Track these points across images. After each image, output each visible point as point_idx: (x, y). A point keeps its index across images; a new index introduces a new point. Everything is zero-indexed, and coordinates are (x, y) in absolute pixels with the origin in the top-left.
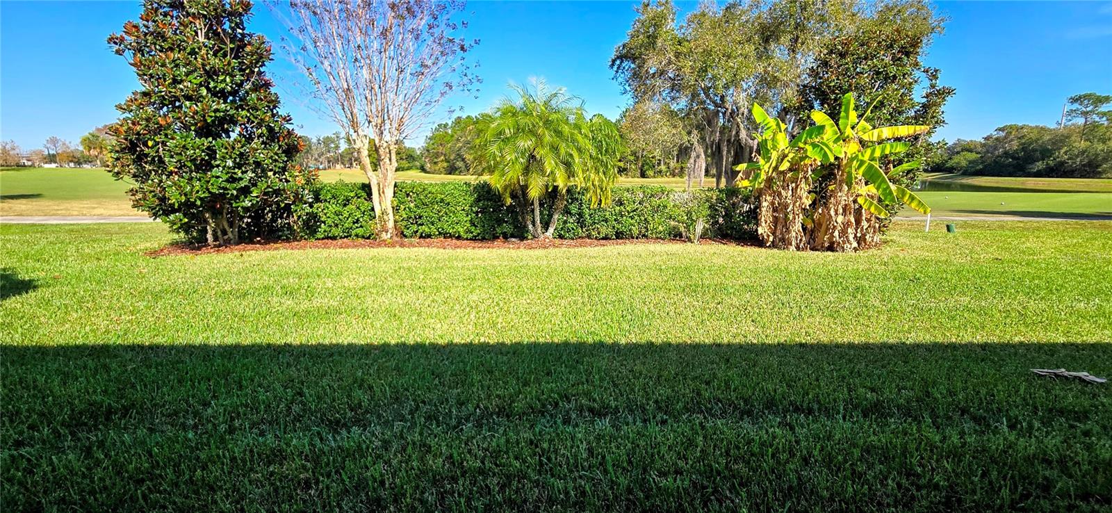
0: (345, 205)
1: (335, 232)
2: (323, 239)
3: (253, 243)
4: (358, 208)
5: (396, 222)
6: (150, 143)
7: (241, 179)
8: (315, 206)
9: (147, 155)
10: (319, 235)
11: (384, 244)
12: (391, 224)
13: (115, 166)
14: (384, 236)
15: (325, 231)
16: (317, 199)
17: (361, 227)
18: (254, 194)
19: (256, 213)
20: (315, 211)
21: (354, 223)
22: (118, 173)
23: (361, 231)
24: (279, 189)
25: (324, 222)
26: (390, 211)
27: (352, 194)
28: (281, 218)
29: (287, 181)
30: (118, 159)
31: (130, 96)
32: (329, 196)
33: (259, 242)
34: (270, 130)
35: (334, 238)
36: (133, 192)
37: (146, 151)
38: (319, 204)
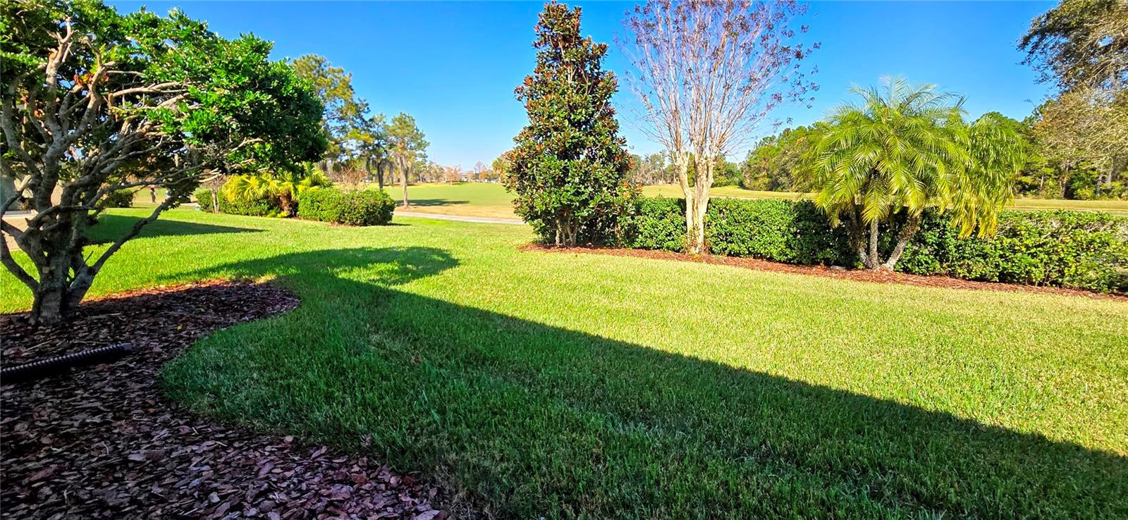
0: (661, 219)
1: (650, 242)
2: (639, 248)
3: (586, 247)
4: (672, 222)
5: (705, 237)
6: (529, 165)
7: (583, 193)
8: (636, 218)
9: (526, 174)
10: (637, 245)
11: (692, 258)
12: (700, 240)
13: (508, 182)
14: (693, 251)
15: (641, 242)
16: (638, 212)
17: (673, 240)
18: (591, 206)
19: (591, 222)
20: (635, 222)
21: (667, 236)
22: (509, 187)
23: (671, 244)
24: (609, 202)
25: (641, 233)
26: (701, 226)
27: (668, 209)
28: (609, 227)
29: (617, 195)
30: (510, 177)
31: (522, 130)
32: (649, 209)
33: (590, 247)
34: (609, 151)
35: (648, 248)
36: (515, 202)
37: (527, 170)
38: (639, 217)
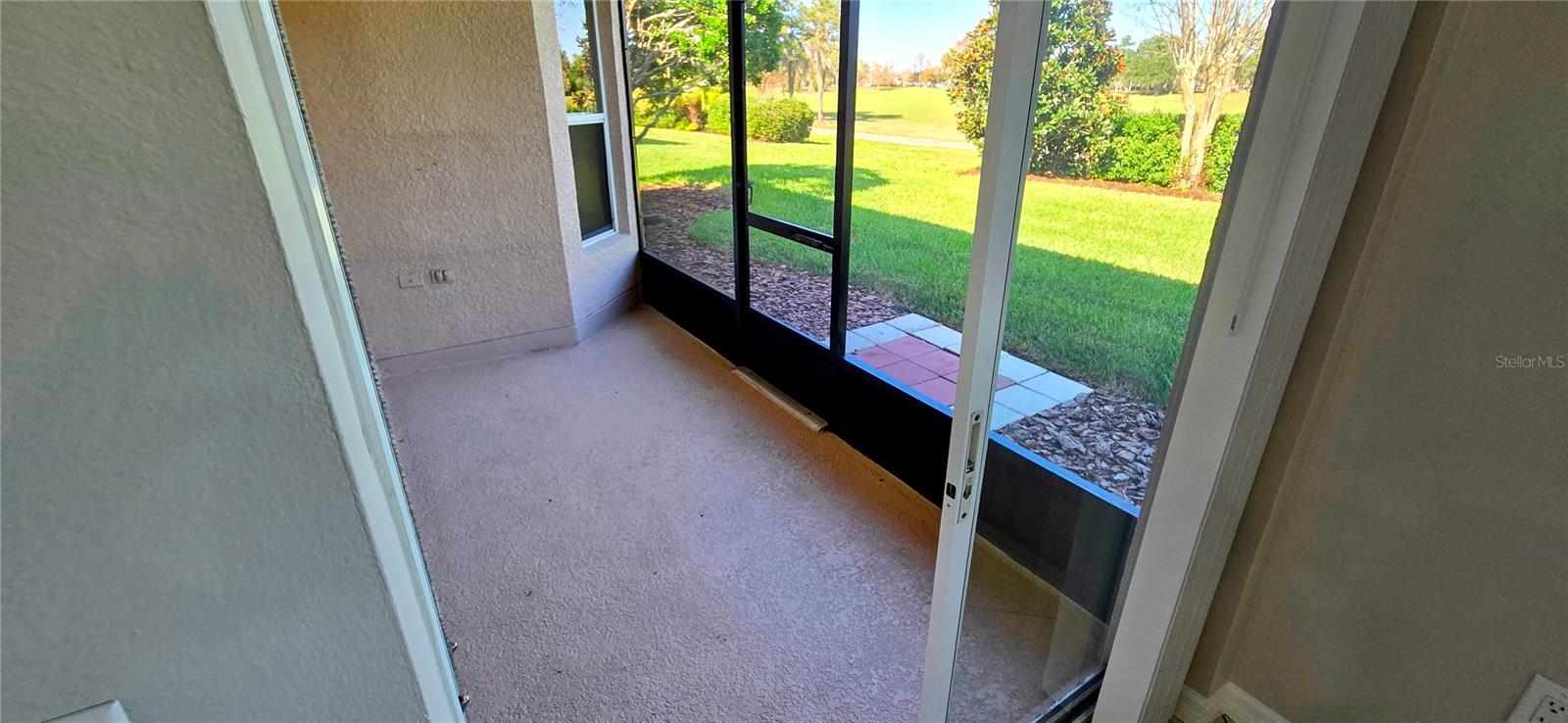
0: (1150, 141)
1: (1130, 173)
2: (1113, 180)
3: (1042, 175)
4: (1165, 146)
5: (1205, 168)
7: (1045, 105)
8: (1116, 139)
10: (1110, 175)
11: (1179, 194)
12: (1196, 170)
14: (1183, 185)
15: (1118, 171)
16: (1118, 132)
17: (1163, 170)
18: (1053, 122)
20: (1114, 146)
21: (1154, 164)
23: (1158, 176)
24: (1078, 118)
25: (1120, 160)
26: (1201, 153)
27: (1163, 128)
28: (1080, 152)
29: (1093, 109)
32: (1135, 128)
33: (1048, 176)
34: (1089, 49)
35: (1126, 181)
37: (978, 76)
38: (1120, 138)
